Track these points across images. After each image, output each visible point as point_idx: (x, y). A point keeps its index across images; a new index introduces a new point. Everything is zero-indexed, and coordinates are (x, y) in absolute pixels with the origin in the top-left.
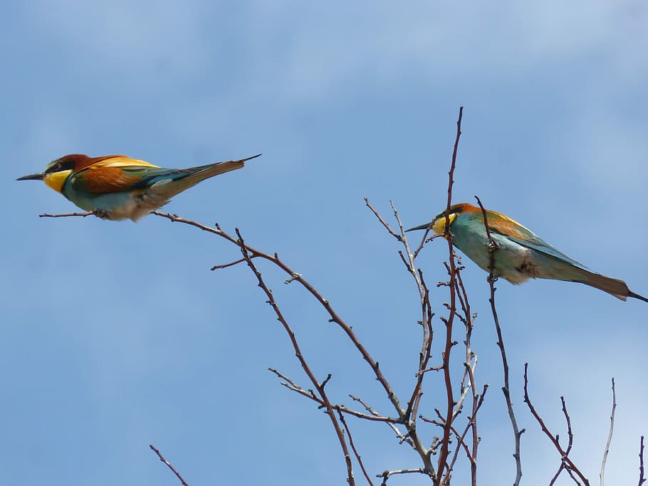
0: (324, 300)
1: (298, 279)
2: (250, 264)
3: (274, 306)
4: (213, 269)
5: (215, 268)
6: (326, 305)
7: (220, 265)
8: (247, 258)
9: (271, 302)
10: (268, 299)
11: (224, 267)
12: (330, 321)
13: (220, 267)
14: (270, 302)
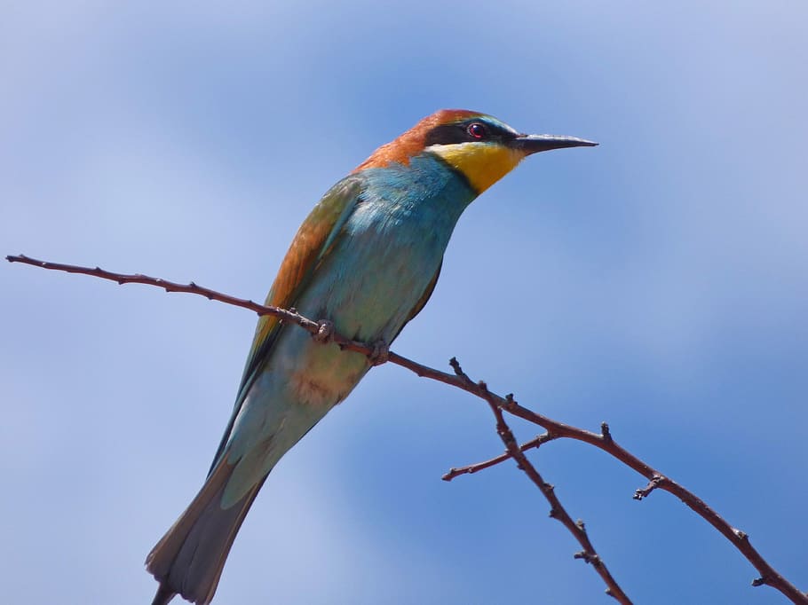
0: (736, 532)
1: (665, 484)
2: (525, 465)
3: (598, 564)
4: (448, 478)
5: (454, 474)
6: (742, 543)
7: (465, 467)
8: (514, 452)
9: (589, 555)
10: (581, 550)
11: (475, 470)
12: (757, 583)
13: (466, 471)
14: (583, 556)
